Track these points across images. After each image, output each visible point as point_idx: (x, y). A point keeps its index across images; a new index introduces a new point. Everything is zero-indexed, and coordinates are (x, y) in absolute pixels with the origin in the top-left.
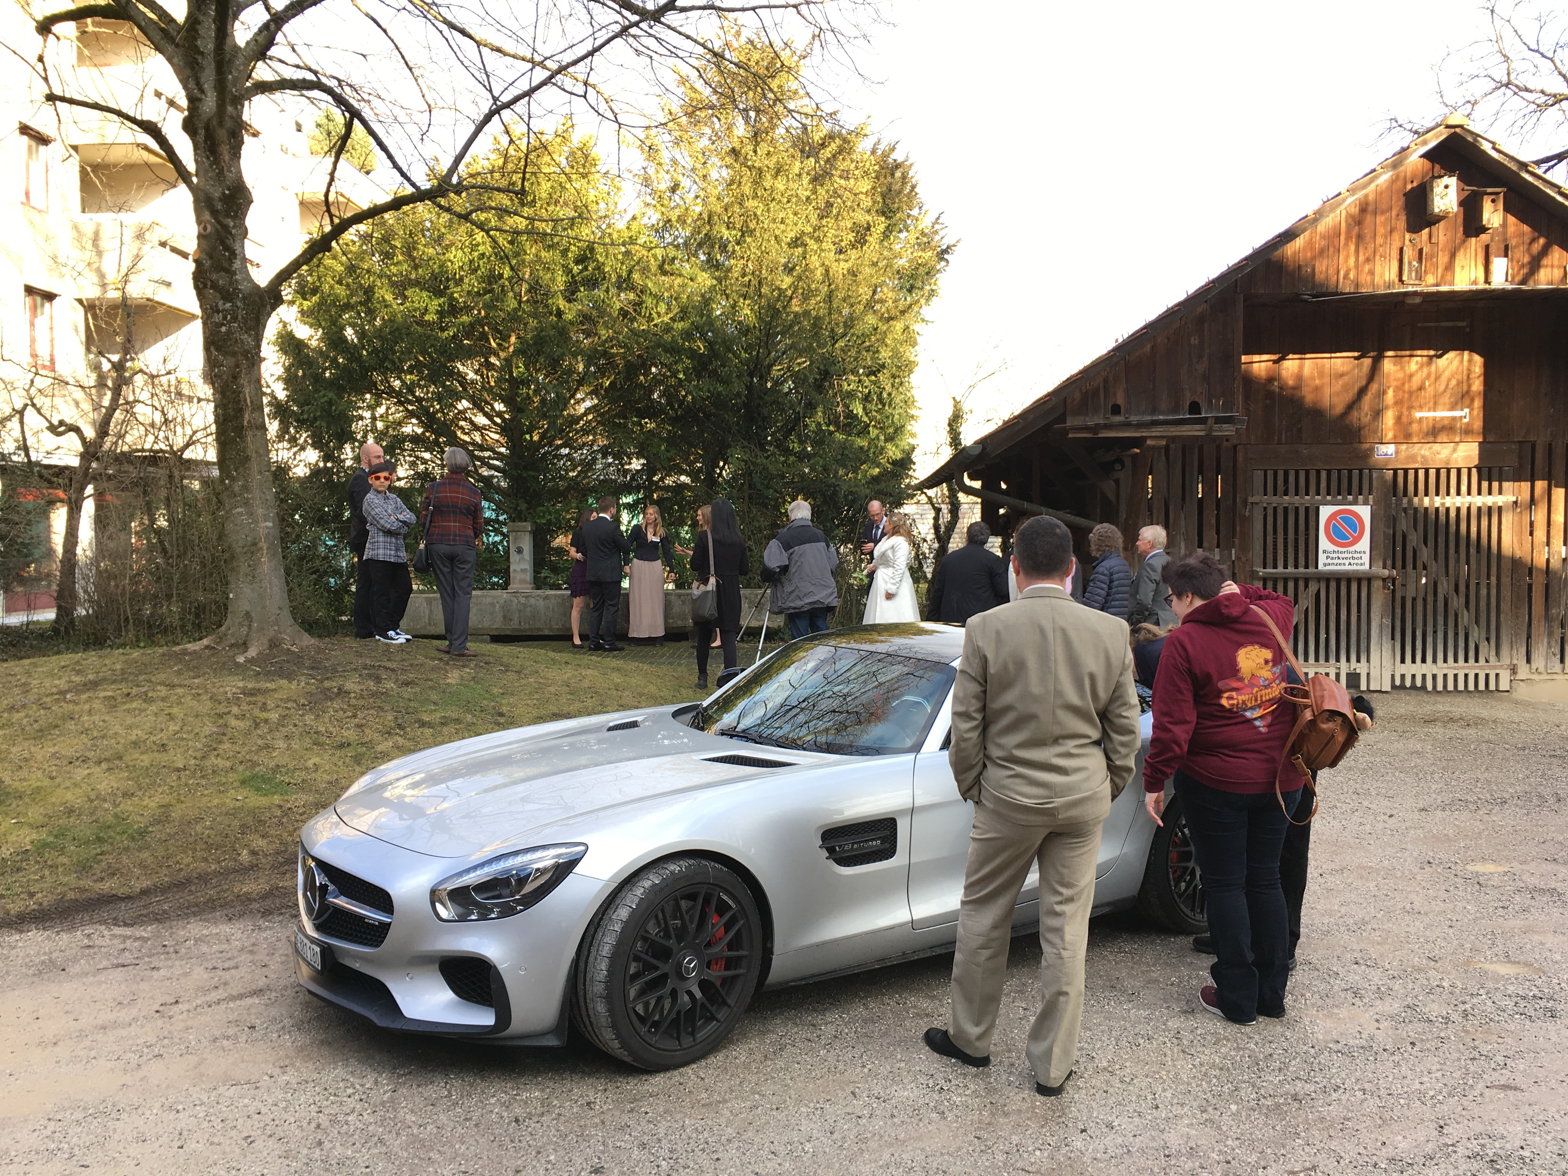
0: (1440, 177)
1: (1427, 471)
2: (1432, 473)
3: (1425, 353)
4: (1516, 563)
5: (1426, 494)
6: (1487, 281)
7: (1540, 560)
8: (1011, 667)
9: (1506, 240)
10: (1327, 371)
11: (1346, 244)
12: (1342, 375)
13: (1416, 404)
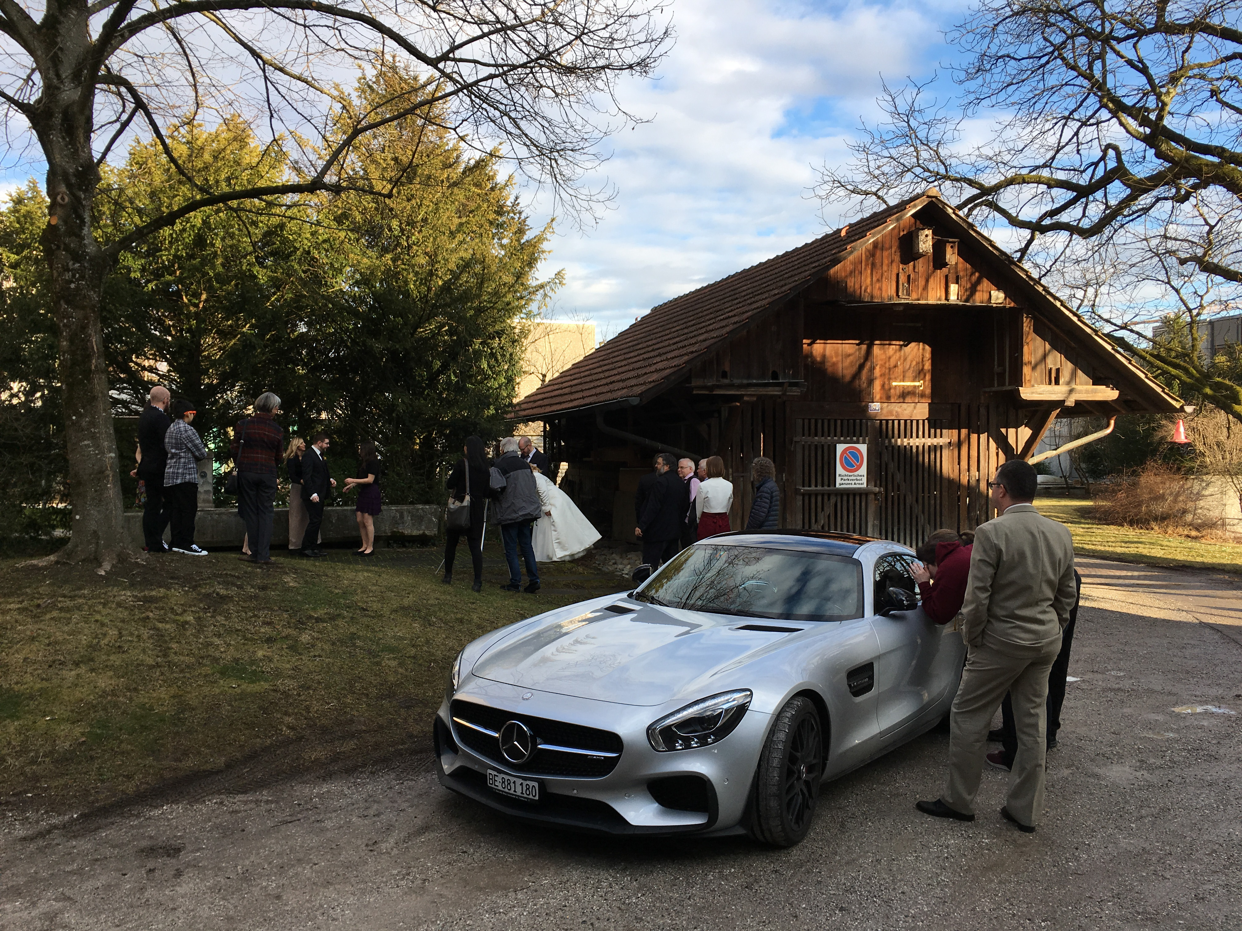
0: (923, 229)
1: (899, 421)
2: (902, 422)
3: (898, 343)
4: (950, 481)
5: (899, 437)
6: (947, 299)
7: (964, 480)
8: (1016, 556)
9: (957, 272)
10: (840, 352)
11: (865, 269)
12: (849, 355)
13: (892, 376)
